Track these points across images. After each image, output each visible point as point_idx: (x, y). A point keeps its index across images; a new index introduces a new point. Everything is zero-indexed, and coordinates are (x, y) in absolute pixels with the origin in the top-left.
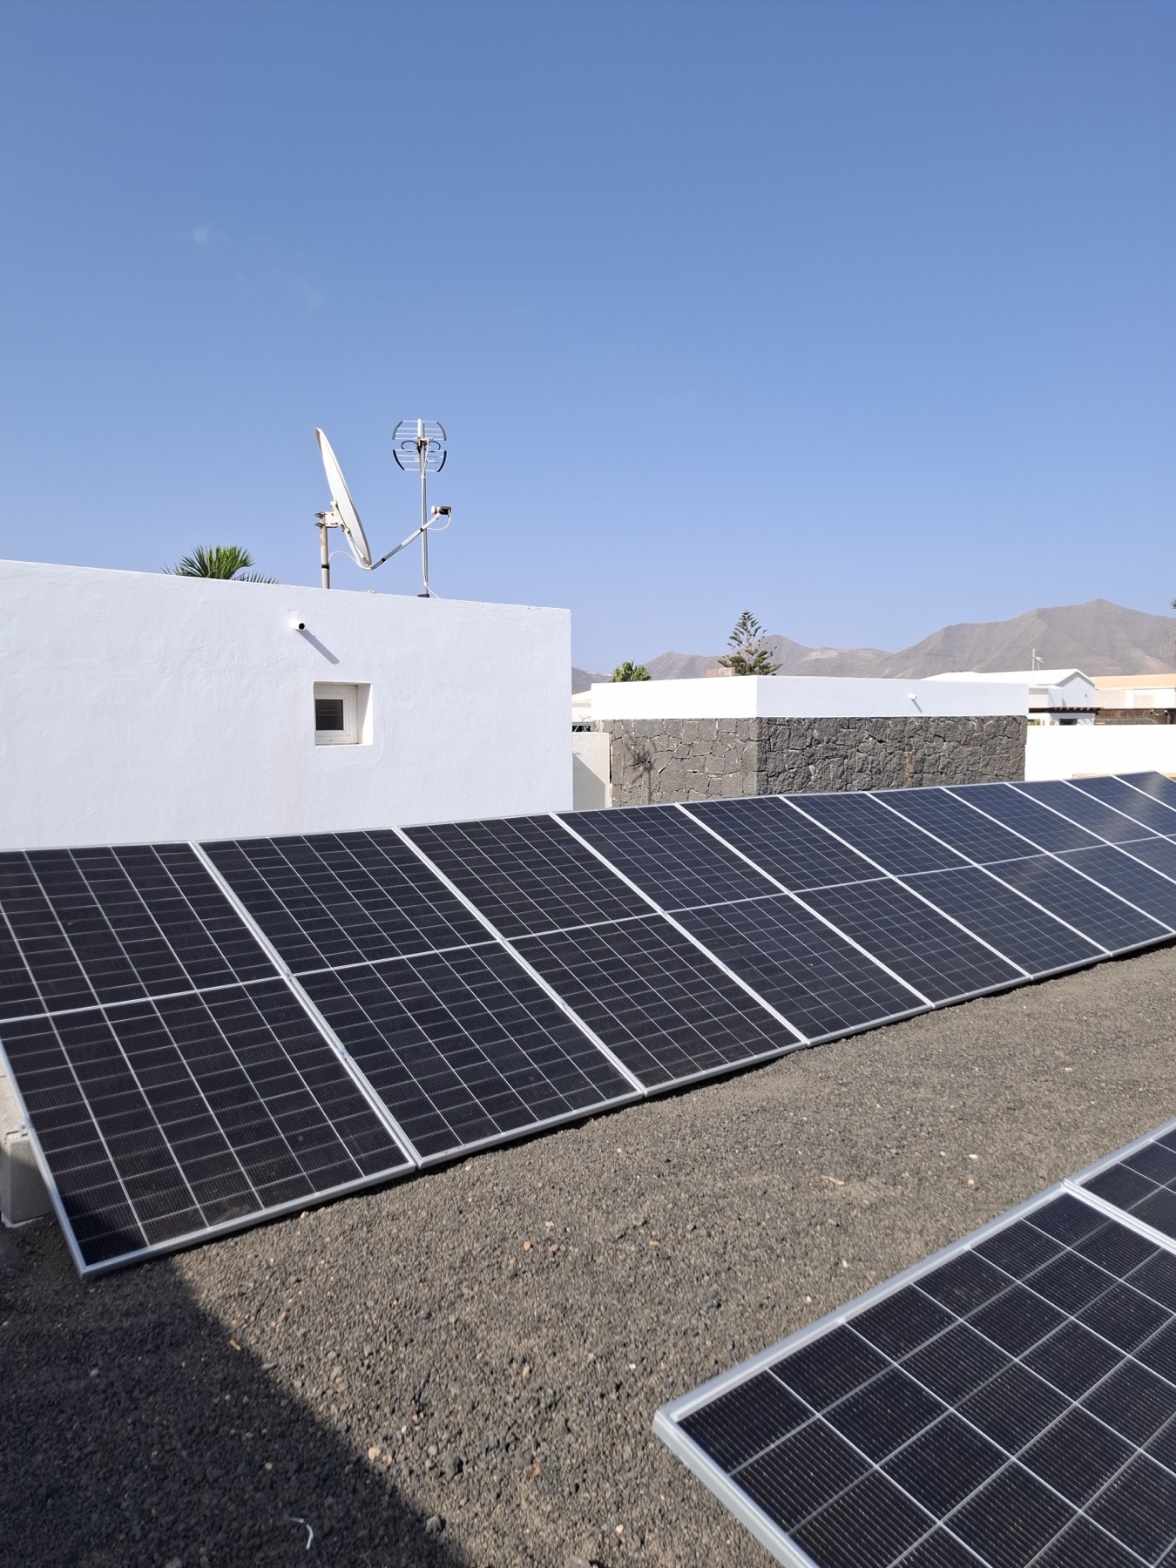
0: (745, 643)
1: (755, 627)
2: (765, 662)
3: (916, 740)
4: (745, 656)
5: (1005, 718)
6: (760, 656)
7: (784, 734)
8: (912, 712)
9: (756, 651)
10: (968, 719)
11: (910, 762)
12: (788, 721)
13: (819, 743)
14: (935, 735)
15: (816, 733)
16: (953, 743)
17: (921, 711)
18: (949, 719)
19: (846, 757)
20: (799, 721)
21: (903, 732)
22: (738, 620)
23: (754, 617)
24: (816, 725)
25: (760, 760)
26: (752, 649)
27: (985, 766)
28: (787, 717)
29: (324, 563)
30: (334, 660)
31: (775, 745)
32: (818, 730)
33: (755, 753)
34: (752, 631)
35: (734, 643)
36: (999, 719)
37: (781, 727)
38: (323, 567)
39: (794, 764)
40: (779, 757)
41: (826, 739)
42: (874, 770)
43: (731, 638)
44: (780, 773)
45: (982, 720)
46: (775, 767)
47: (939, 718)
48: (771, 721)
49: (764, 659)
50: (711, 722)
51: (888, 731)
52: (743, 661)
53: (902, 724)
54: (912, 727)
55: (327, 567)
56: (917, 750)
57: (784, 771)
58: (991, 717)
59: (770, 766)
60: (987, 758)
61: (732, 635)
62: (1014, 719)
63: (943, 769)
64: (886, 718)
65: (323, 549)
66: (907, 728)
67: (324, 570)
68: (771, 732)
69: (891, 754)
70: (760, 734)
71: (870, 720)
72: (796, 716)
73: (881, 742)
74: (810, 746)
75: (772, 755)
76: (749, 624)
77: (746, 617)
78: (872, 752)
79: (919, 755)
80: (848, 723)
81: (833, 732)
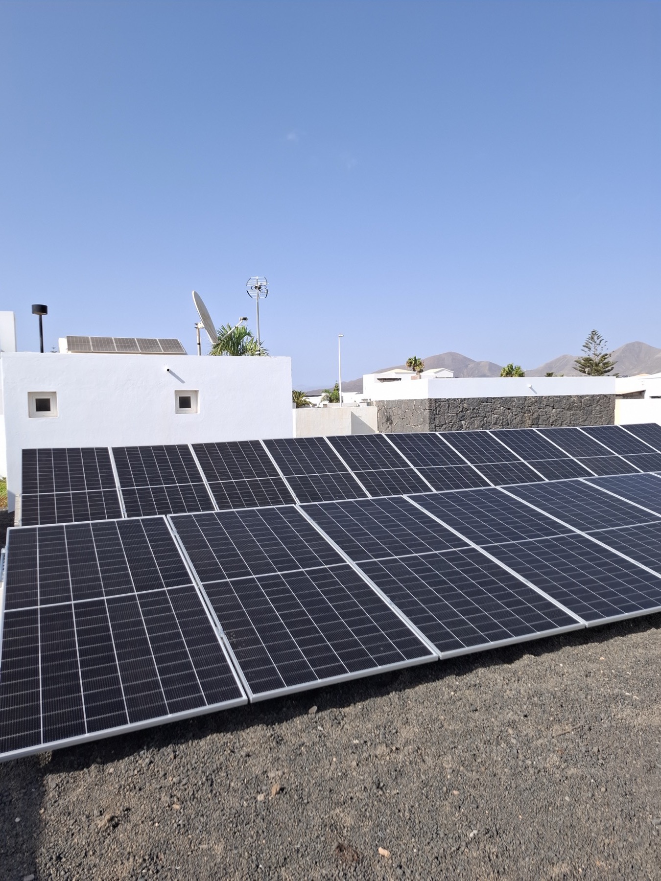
0: (593, 349)
1: (600, 339)
2: (606, 361)
3: (533, 408)
4: (592, 357)
5: (598, 396)
6: (603, 357)
7: (445, 406)
8: (530, 394)
9: (600, 354)
10: (570, 397)
11: (529, 419)
12: (447, 400)
13: (467, 410)
14: (546, 405)
15: (465, 406)
16: (559, 409)
17: (536, 393)
18: (557, 397)
19: (486, 417)
20: (455, 400)
21: (524, 403)
22: (588, 334)
23: (599, 333)
24: (466, 402)
25: (430, 419)
26: (598, 353)
27: (584, 421)
28: (447, 398)
29: (198, 343)
30: (183, 382)
31: (439, 411)
32: (467, 404)
33: (428, 415)
34: (598, 342)
35: (586, 349)
36: (593, 396)
37: (443, 403)
38: (198, 344)
39: (452, 420)
40: (442, 417)
41: (472, 408)
42: (504, 423)
43: (584, 346)
44: (443, 425)
45: (581, 397)
46: (440, 422)
47: (549, 397)
48: (436, 400)
49: (605, 359)
50: (412, 401)
51: (514, 404)
52: (591, 360)
53: (523, 400)
54: (530, 401)
55: (199, 344)
56: (534, 413)
57: (446, 424)
58: (588, 396)
59: (437, 422)
60: (585, 417)
61: (585, 344)
62: (605, 396)
63: (553, 422)
64: (512, 397)
65: (198, 337)
66: (526, 402)
67: (198, 345)
68: (436, 406)
69: (516, 415)
70: (430, 406)
71: (501, 398)
72: (453, 397)
73: (509, 409)
74: (462, 411)
75: (438, 416)
76: (595, 338)
77: (594, 333)
78: (503, 414)
79: (535, 415)
80: (487, 400)
81: (476, 404)
